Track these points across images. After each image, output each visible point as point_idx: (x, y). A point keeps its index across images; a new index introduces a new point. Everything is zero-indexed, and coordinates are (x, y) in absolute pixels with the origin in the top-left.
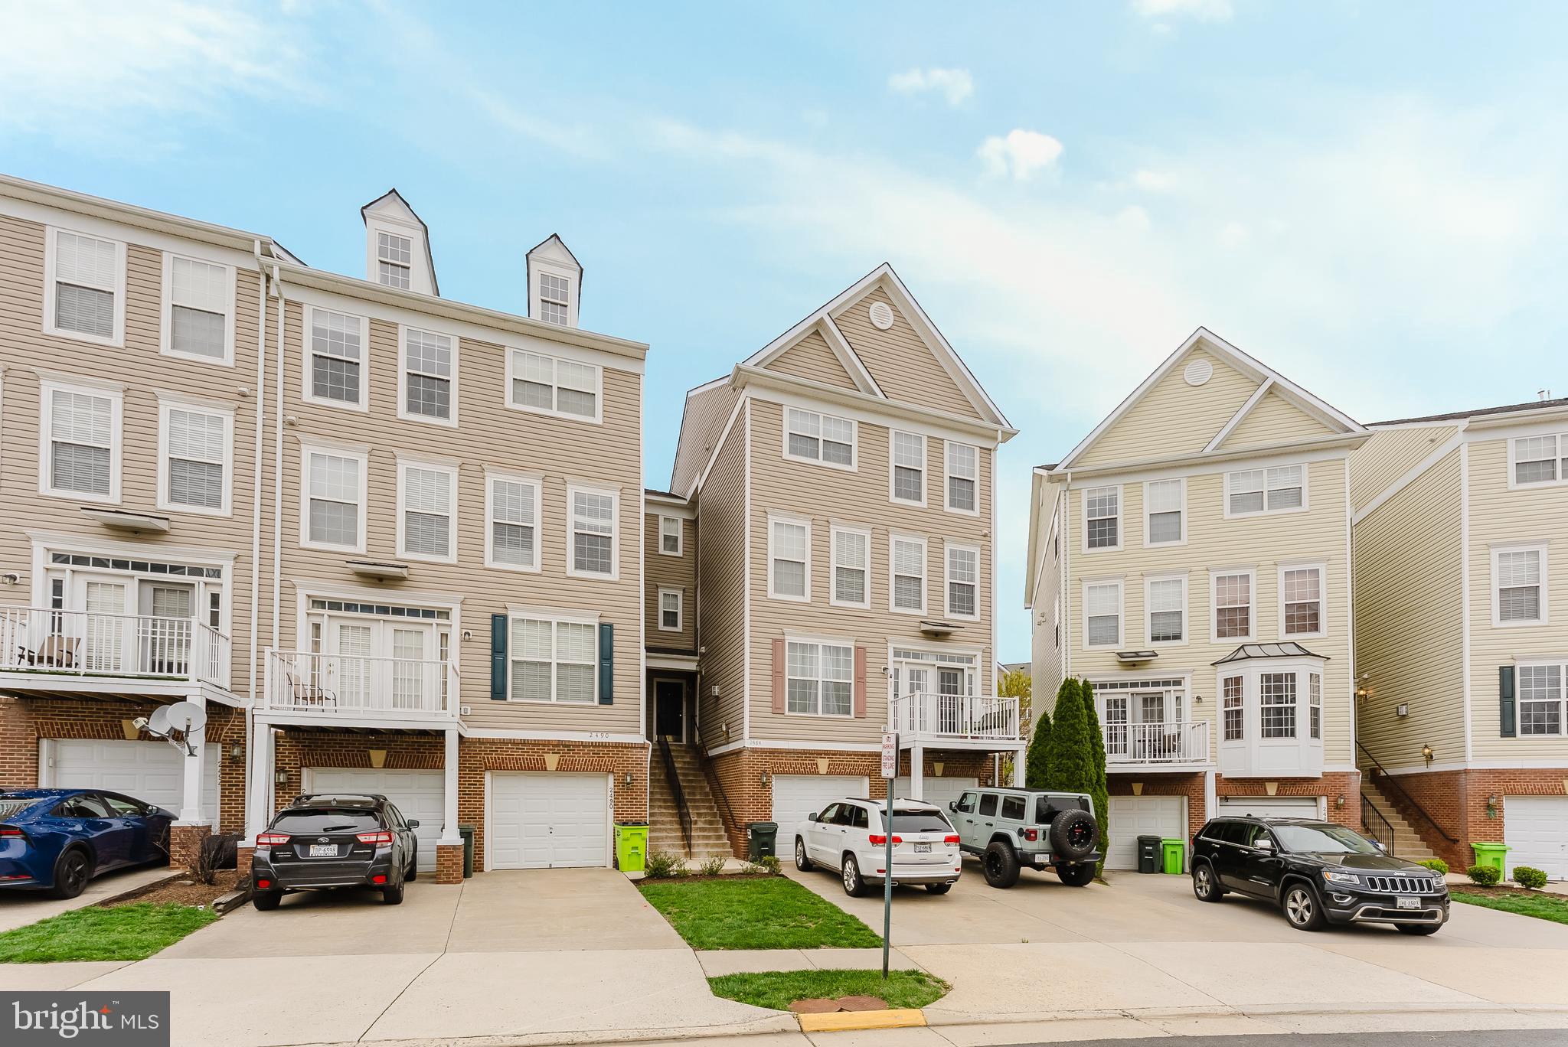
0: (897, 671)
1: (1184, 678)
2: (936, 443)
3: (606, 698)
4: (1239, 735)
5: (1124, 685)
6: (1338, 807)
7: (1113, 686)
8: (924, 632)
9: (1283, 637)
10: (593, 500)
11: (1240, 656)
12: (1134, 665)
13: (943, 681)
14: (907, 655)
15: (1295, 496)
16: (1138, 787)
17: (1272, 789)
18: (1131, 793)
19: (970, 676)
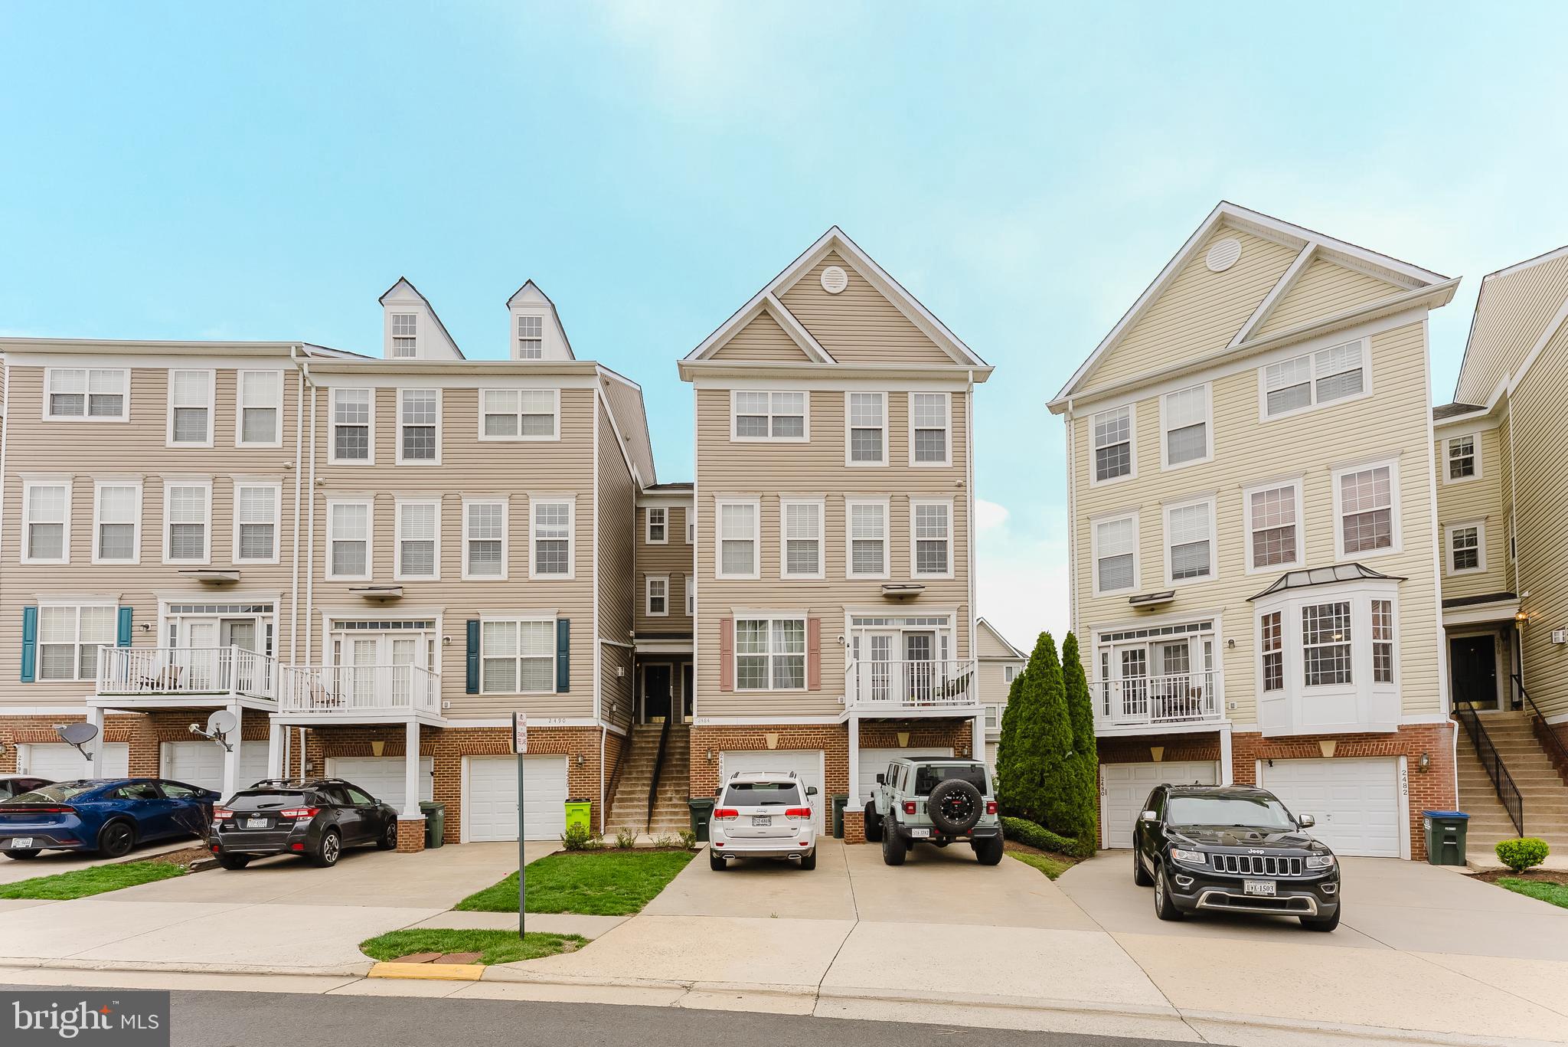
0: (856, 640)
1: (1213, 619)
2: (898, 399)
3: (563, 686)
4: (1279, 684)
5: (1142, 634)
6: (1421, 770)
7: (1129, 635)
8: (886, 596)
9: (1341, 556)
10: (552, 509)
11: (1282, 585)
12: (1152, 610)
13: (911, 645)
14: (868, 622)
15: (1353, 378)
16: (1157, 752)
17: (1328, 748)
18: (1150, 759)
19: (944, 639)
